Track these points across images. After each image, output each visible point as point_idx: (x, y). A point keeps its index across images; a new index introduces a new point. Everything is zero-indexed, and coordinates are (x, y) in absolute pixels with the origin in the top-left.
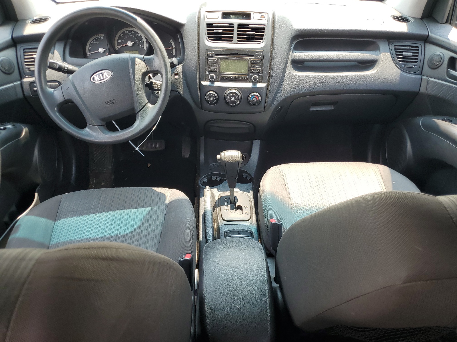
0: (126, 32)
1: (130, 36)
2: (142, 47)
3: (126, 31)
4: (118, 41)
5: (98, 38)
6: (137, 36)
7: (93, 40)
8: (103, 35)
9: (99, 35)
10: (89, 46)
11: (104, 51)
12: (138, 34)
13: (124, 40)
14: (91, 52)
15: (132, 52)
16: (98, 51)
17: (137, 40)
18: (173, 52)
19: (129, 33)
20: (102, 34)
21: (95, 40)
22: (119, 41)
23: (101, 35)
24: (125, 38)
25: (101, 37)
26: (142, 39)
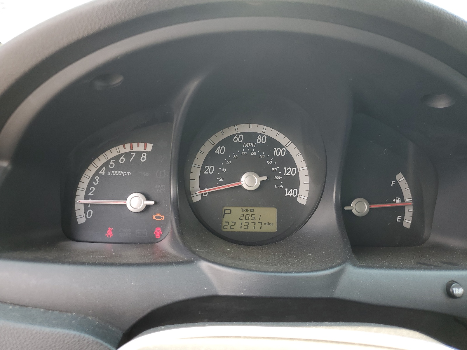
0: (237, 140)
1: (249, 153)
2: (290, 193)
3: (239, 134)
4: (203, 169)
5: (127, 155)
6: (275, 153)
7: (106, 164)
8: (150, 147)
9: (135, 145)
10: (90, 184)
11: (148, 207)
12: (282, 146)
13: (226, 166)
14: (93, 198)
15: (252, 211)
16: (121, 202)
17: (274, 170)
18: (402, 219)
19: (249, 144)
20: (146, 142)
21: (117, 162)
22: (210, 169)
23: (142, 145)
24: (231, 159)
25: (139, 153)
26: (293, 164)
